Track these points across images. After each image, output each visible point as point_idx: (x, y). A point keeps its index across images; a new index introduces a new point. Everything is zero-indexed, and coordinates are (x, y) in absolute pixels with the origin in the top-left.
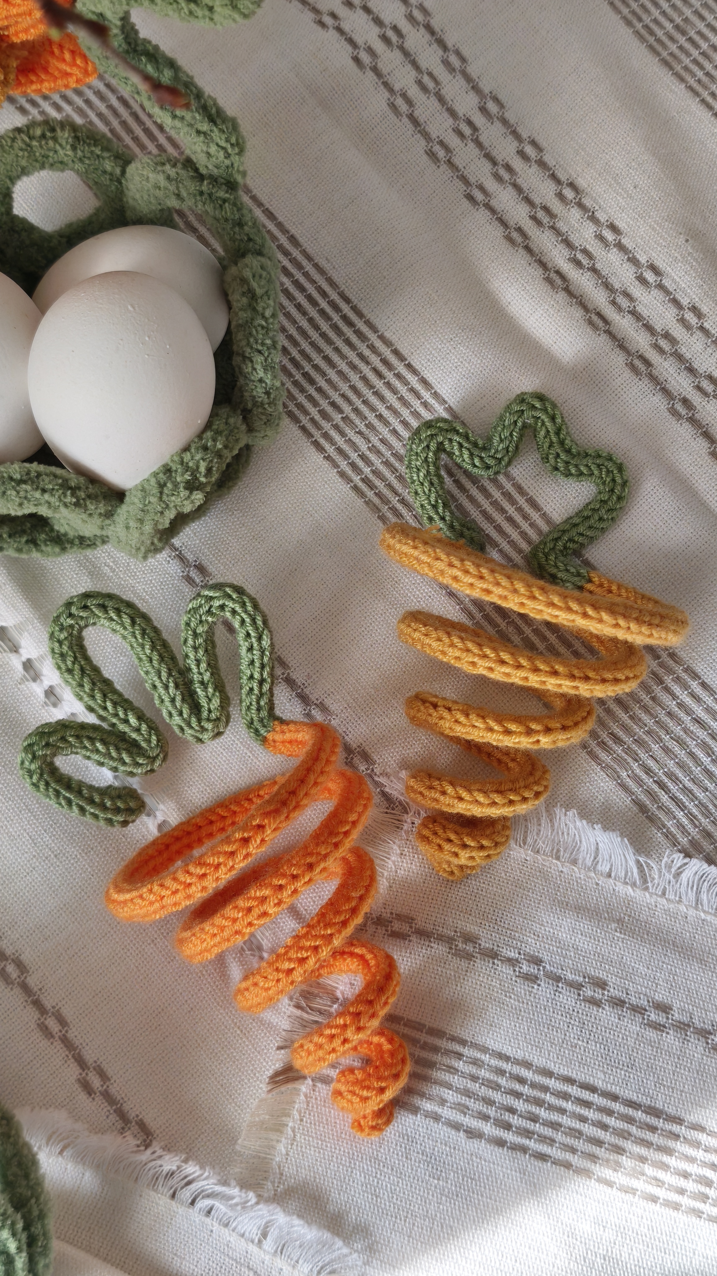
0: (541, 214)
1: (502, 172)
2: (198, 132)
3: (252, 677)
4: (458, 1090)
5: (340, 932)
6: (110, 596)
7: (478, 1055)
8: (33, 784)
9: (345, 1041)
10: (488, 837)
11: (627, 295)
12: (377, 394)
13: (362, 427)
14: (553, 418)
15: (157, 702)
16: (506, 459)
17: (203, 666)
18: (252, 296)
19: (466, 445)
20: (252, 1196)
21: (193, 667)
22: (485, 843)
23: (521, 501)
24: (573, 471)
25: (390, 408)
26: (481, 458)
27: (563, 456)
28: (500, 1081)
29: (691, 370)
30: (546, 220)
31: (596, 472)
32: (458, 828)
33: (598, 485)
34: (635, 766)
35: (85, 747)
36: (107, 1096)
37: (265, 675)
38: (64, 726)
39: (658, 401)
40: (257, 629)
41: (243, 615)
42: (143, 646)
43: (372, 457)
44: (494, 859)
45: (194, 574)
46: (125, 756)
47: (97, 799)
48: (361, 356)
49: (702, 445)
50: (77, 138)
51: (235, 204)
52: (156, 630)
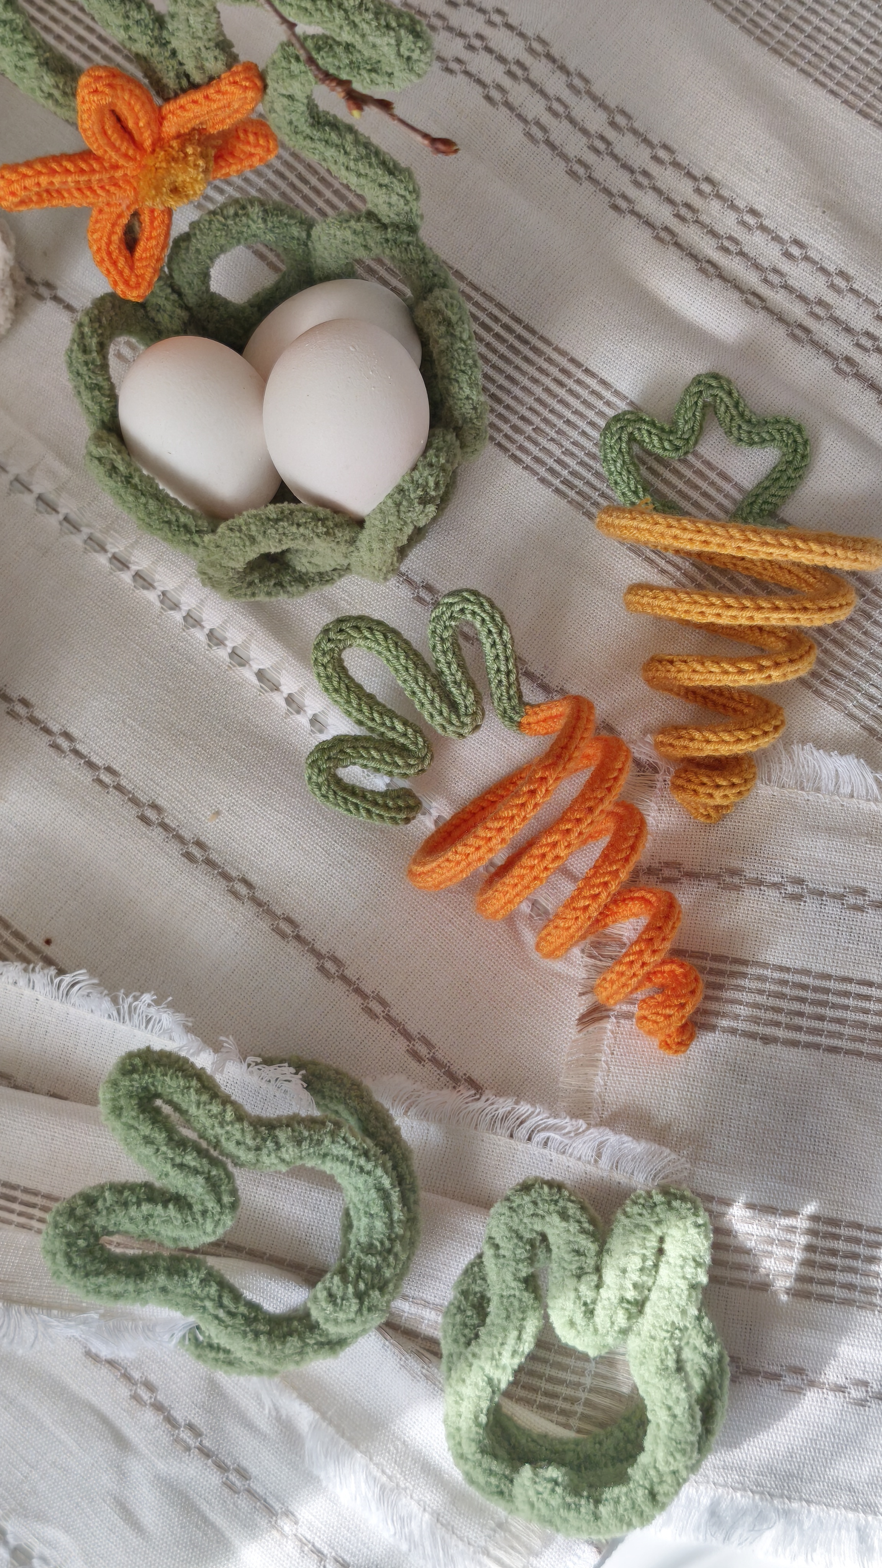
0: (683, 211)
1: (641, 178)
2: (381, 185)
3: (499, 670)
4: (748, 1004)
5: (624, 867)
6: (361, 618)
7: (761, 971)
8: (323, 796)
9: (644, 964)
10: (738, 775)
11: (776, 271)
12: (562, 402)
13: (553, 434)
14: (730, 394)
15: (418, 707)
16: (693, 438)
17: (454, 667)
18: (449, 323)
19: (654, 431)
20: (582, 1123)
21: (445, 670)
22: (735, 780)
23: (713, 476)
24: (756, 439)
25: (576, 412)
26: (670, 441)
27: (745, 427)
28: (784, 990)
29: (848, 330)
30: (689, 215)
31: (778, 437)
32: (709, 773)
33: (781, 448)
34: (859, 696)
35: (362, 756)
36: (434, 1061)
37: (511, 666)
38: (340, 741)
39: (823, 364)
40: (497, 625)
41: (484, 615)
42: (397, 658)
43: (567, 459)
44: (746, 794)
45: (423, 594)
46: (397, 759)
47: (380, 801)
48: (541, 370)
49: (870, 397)
50: (265, 211)
51: (417, 246)
52: (406, 642)
